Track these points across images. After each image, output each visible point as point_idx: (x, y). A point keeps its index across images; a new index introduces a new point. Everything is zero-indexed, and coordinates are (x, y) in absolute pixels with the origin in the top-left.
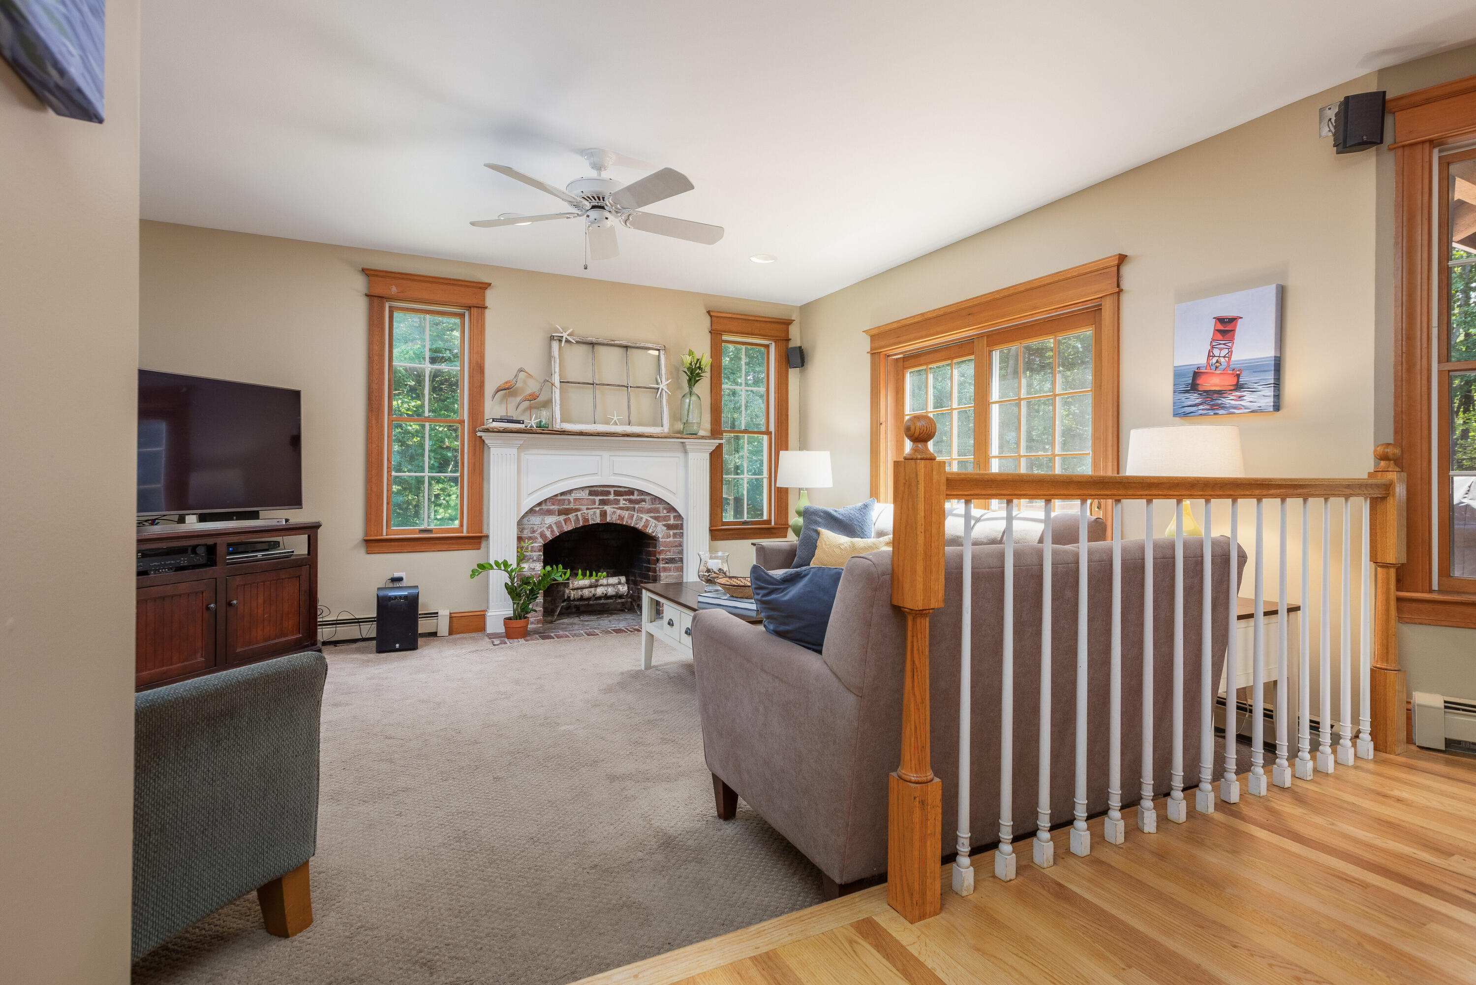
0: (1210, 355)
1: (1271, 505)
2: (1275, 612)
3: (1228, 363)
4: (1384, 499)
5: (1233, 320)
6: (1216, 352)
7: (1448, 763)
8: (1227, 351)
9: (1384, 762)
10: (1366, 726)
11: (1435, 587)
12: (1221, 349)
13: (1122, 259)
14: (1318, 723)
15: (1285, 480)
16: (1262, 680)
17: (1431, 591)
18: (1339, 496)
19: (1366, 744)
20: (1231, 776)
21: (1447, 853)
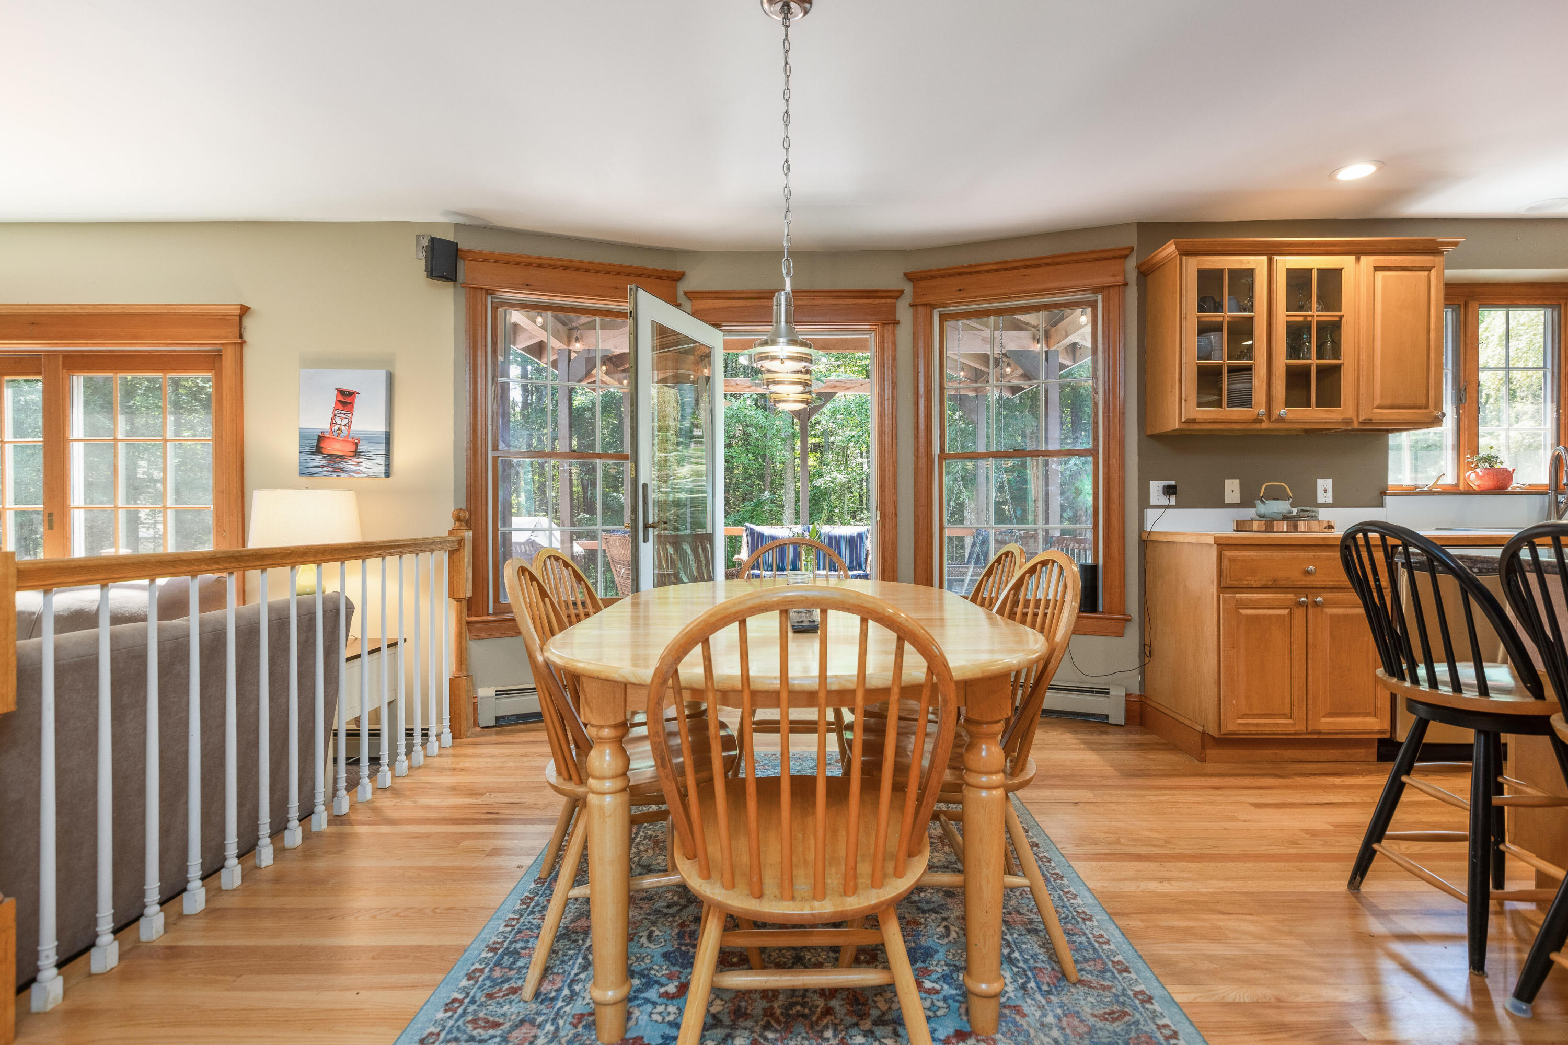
0: (333, 423)
1: (373, 563)
2: (378, 650)
3: (349, 431)
4: (457, 550)
5: (352, 394)
6: (338, 420)
7: (498, 733)
8: (347, 421)
9: (460, 745)
10: (447, 723)
11: (491, 611)
12: (342, 418)
13: (245, 310)
14: (412, 730)
15: (383, 542)
16: (367, 709)
17: (488, 614)
18: (425, 551)
19: (447, 737)
20: (342, 792)
21: (481, 794)
